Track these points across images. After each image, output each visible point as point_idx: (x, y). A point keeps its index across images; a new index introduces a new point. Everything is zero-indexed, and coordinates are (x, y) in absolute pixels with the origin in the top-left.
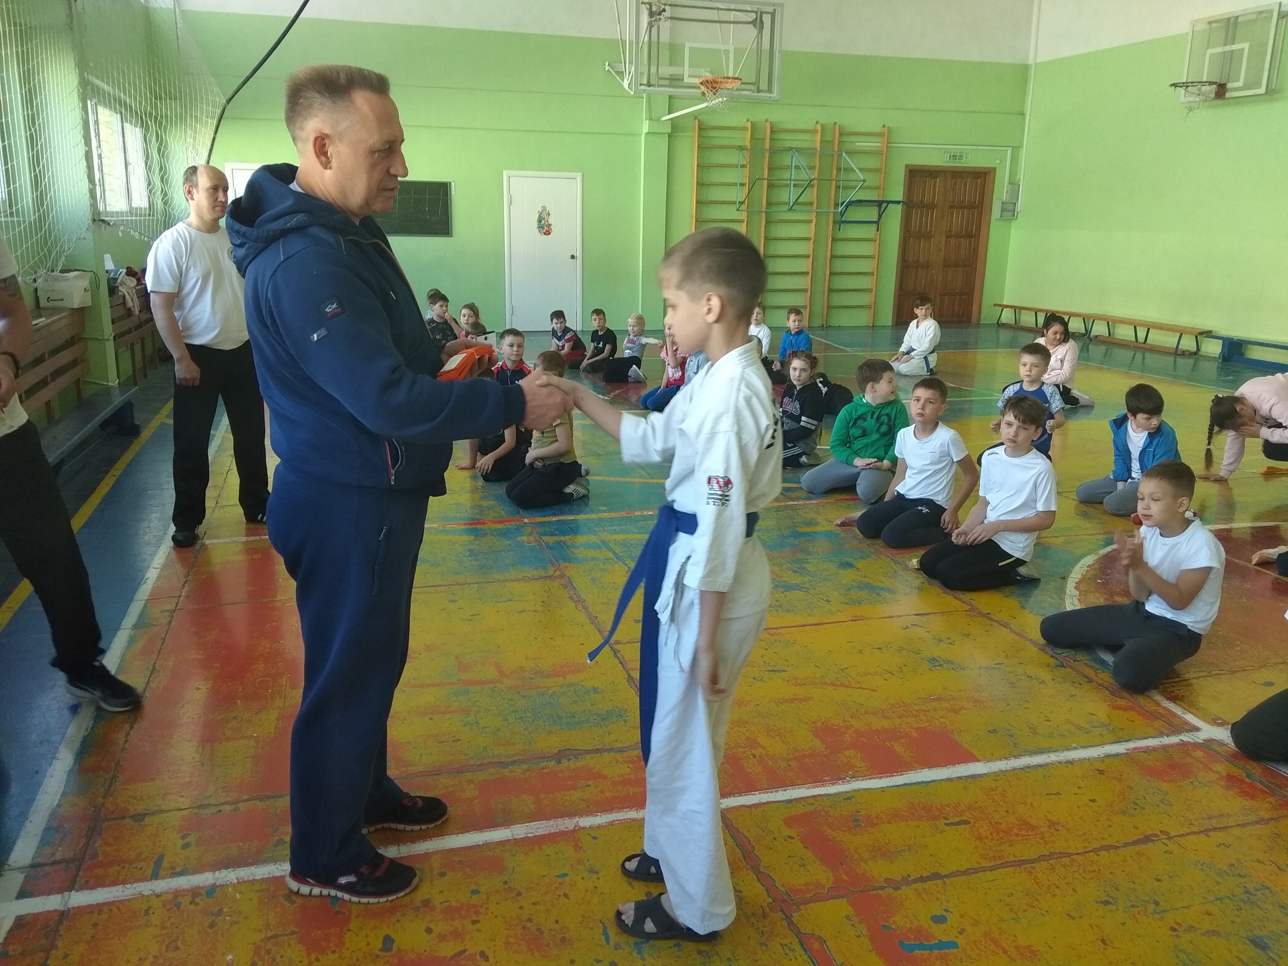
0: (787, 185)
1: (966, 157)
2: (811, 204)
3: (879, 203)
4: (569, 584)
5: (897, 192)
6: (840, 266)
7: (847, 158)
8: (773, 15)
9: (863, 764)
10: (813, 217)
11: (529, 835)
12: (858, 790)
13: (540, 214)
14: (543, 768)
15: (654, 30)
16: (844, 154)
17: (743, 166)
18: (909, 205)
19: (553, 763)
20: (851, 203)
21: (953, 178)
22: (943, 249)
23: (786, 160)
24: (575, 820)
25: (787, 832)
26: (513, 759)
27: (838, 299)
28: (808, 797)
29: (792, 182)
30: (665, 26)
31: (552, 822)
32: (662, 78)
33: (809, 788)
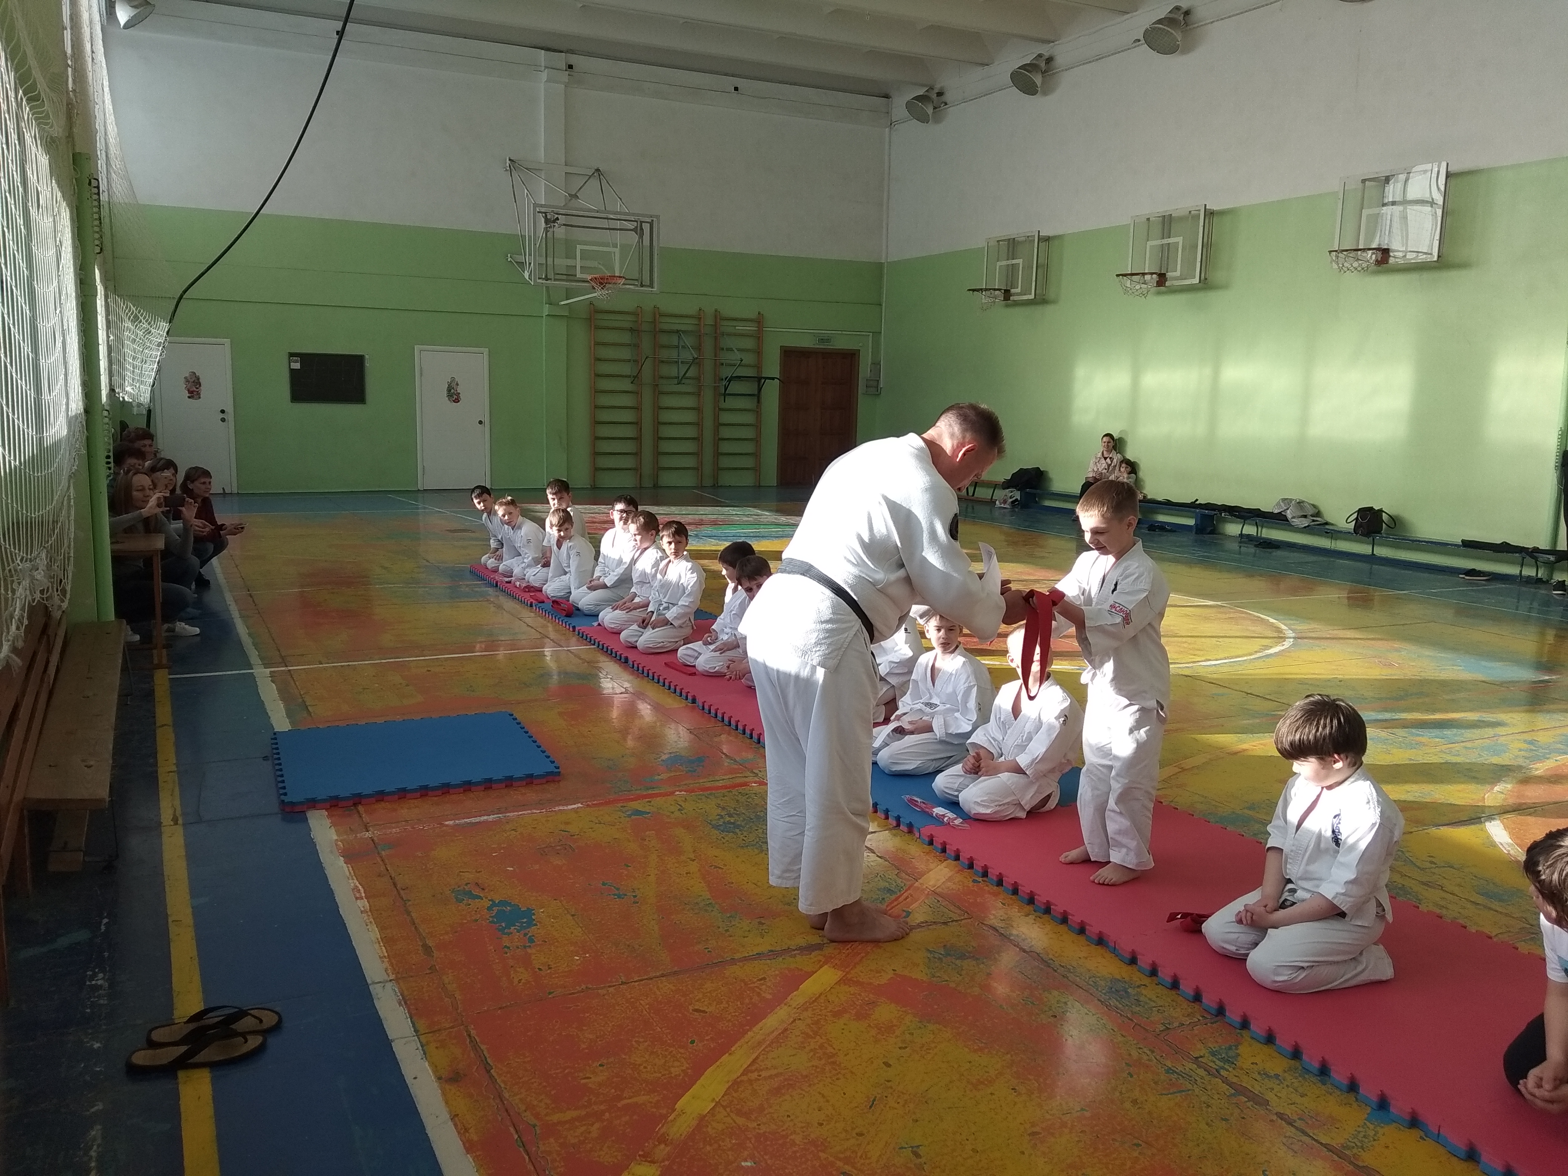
0: (674, 362)
1: (833, 341)
2: (697, 378)
7: (726, 339)
8: (652, 224)
10: (699, 389)
13: (450, 384)
16: (725, 336)
17: (635, 345)
21: (824, 358)
22: (818, 419)
23: (673, 340)
27: (725, 462)
29: (679, 359)
30: (559, 232)
32: (558, 274)
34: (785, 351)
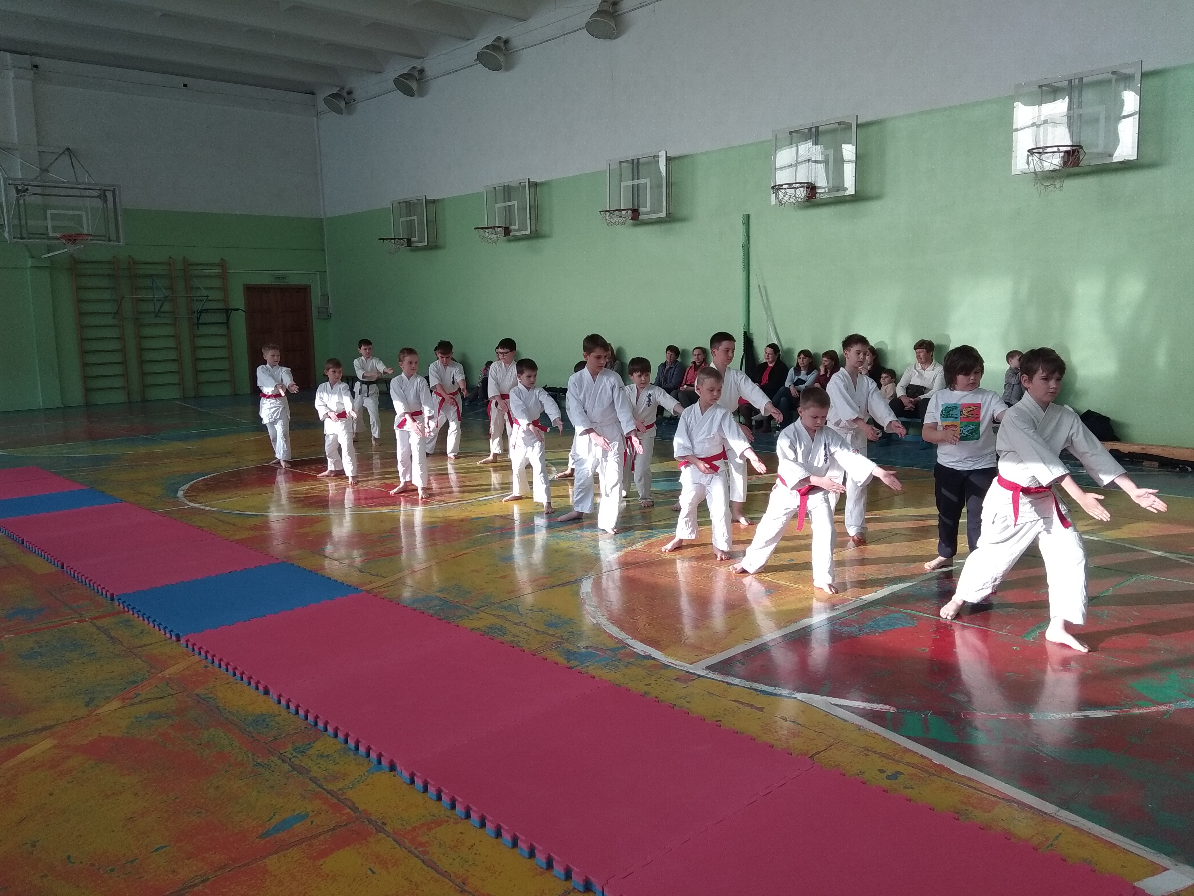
1: (288, 279)
3: (226, 310)
5: (239, 303)
6: (202, 354)
7: (196, 280)
8: (114, 191)
10: (172, 321)
15: (21, 201)
16: (194, 278)
18: (250, 311)
20: (203, 311)
21: (280, 292)
27: (204, 377)
30: (30, 199)
32: (31, 233)
34: (248, 288)
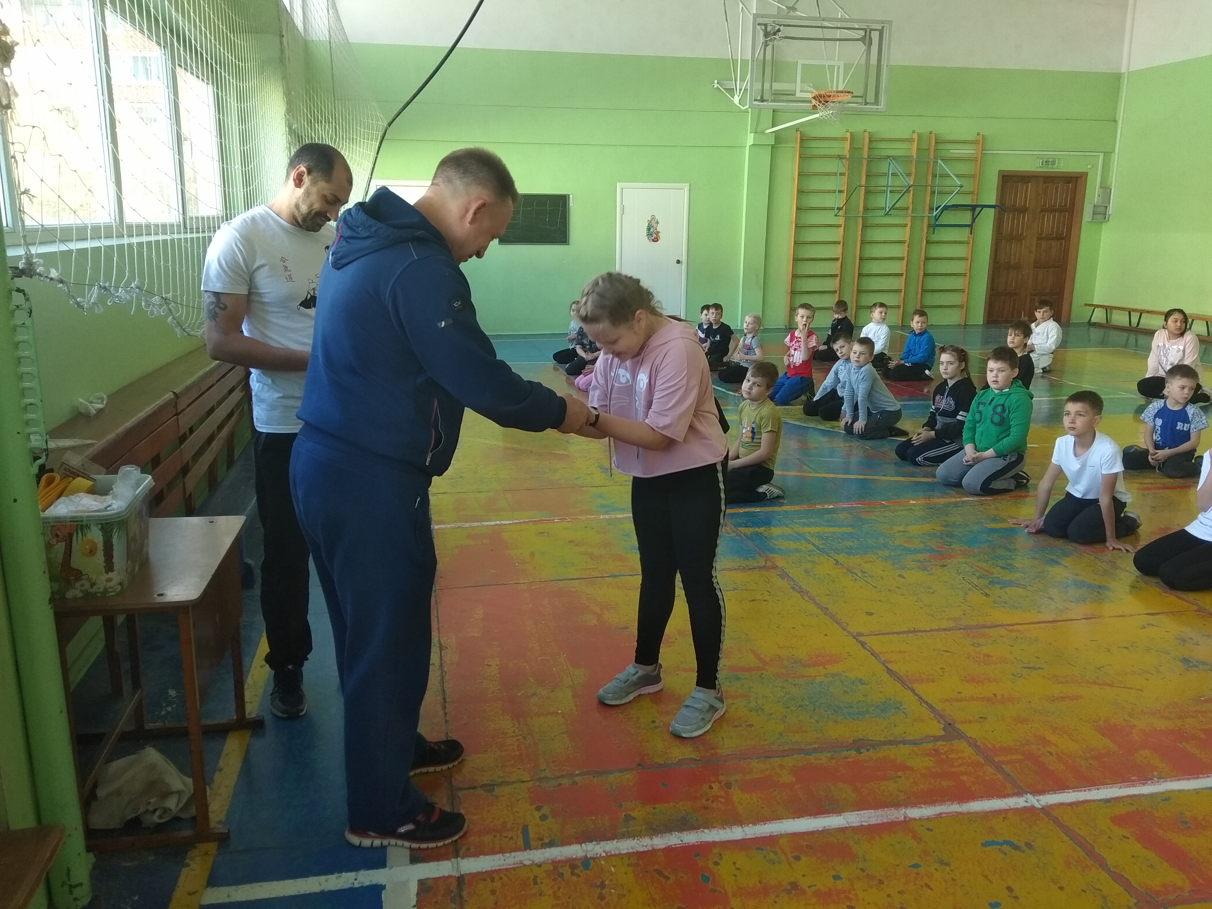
0: (884, 192)
1: (1058, 163)
2: (907, 209)
3: (973, 208)
4: (784, 575)
5: (990, 197)
6: (934, 267)
7: (943, 164)
8: (881, 32)
9: (1164, 765)
10: (908, 221)
11: (864, 824)
12: (1172, 791)
13: (650, 222)
14: (846, 758)
15: (769, 49)
16: (939, 161)
17: (841, 174)
18: (1001, 208)
19: (853, 753)
20: (946, 208)
21: (1044, 183)
22: (1034, 250)
23: (883, 167)
24: (902, 811)
25: (1120, 832)
26: (812, 746)
27: (931, 299)
28: (1123, 797)
29: (889, 189)
31: (880, 812)
33: (1121, 788)
34: (1003, 176)
